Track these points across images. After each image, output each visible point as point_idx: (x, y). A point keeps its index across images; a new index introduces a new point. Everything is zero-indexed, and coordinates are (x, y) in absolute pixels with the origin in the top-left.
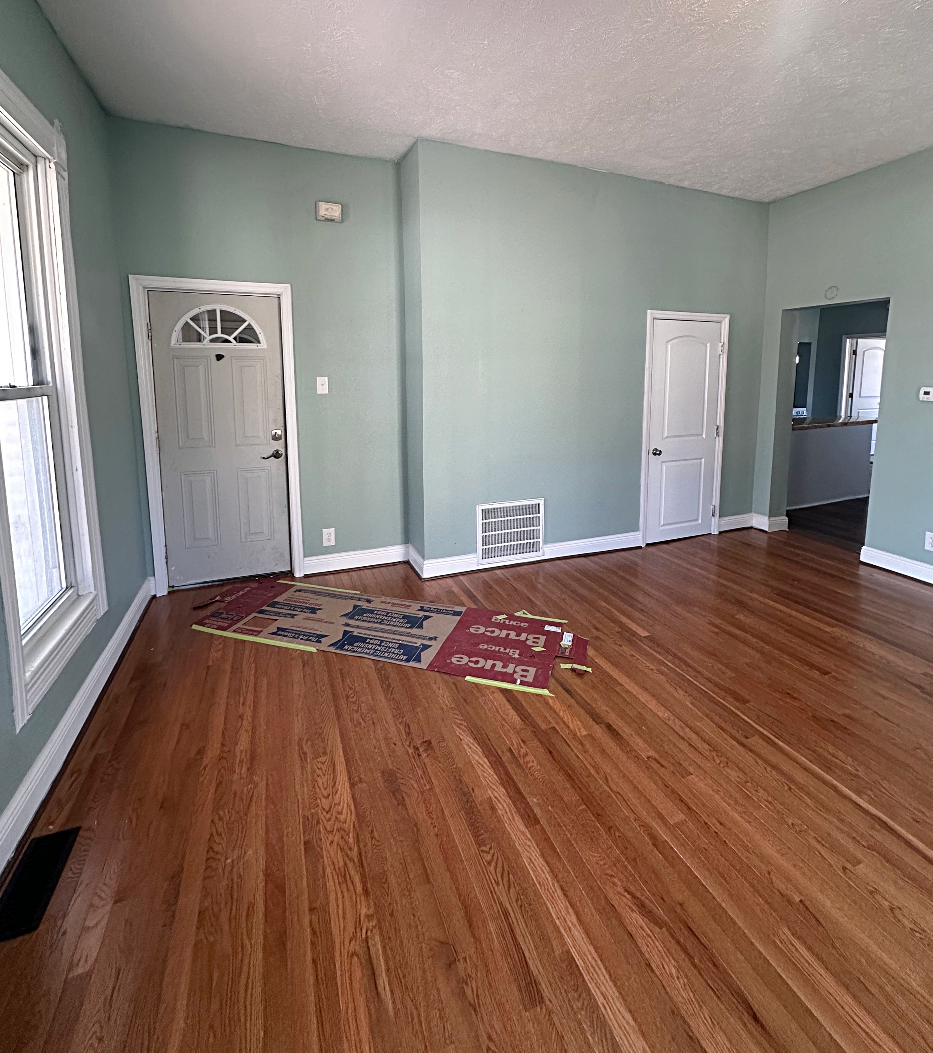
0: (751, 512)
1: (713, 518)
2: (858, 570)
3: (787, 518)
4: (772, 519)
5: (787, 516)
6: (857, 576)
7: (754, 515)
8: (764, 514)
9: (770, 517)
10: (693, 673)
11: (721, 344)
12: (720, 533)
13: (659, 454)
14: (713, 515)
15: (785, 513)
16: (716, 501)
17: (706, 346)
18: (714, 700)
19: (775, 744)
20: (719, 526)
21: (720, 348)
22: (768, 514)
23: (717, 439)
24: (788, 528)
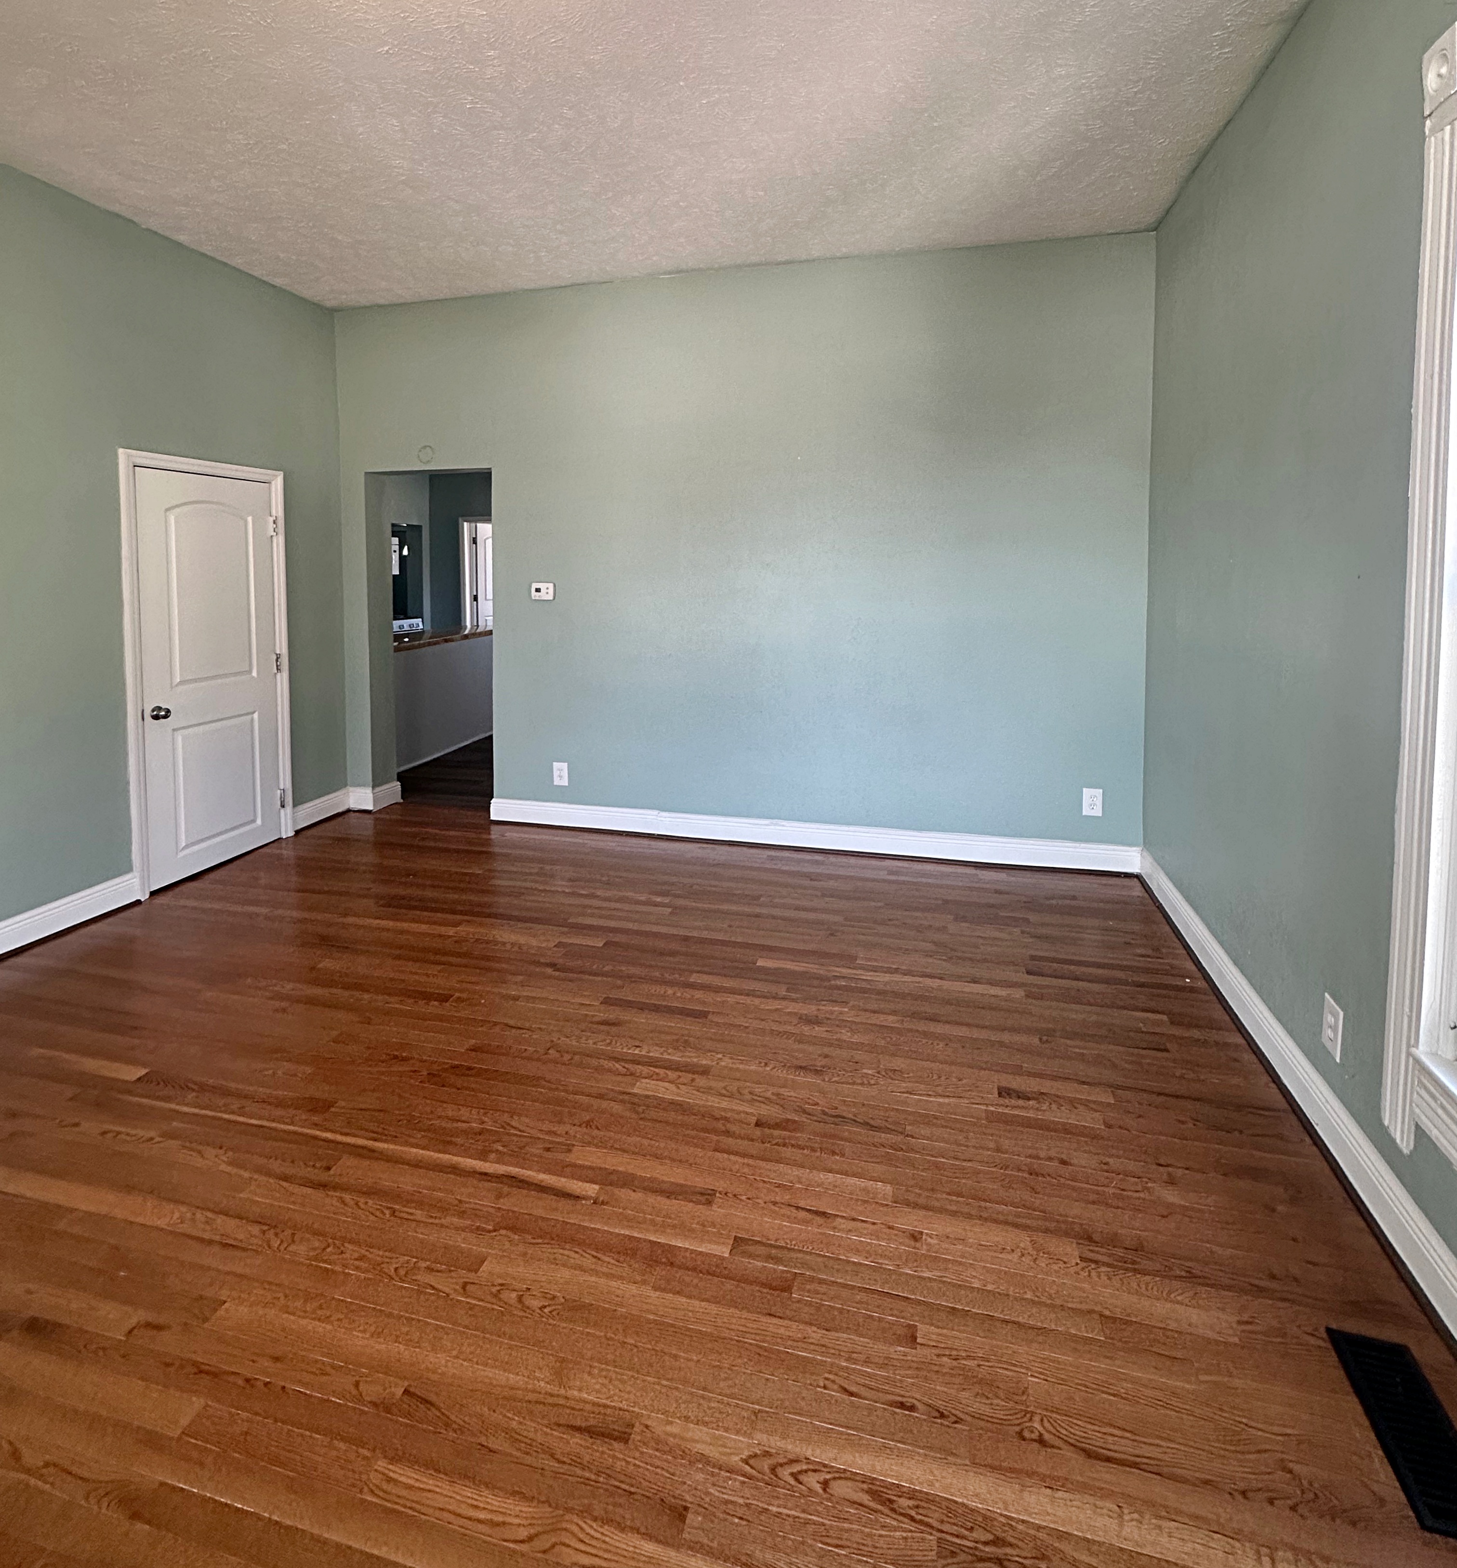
0: (346, 785)
1: (282, 811)
2: (489, 834)
3: (399, 783)
4: (378, 789)
5: (398, 780)
6: (488, 842)
7: (351, 789)
8: (363, 785)
9: (373, 787)
10: (236, 1104)
11: (271, 519)
12: (297, 832)
13: (166, 717)
14: (283, 806)
15: (396, 777)
16: (285, 780)
17: (246, 522)
18: (274, 1134)
19: (372, 1151)
20: (294, 821)
21: (271, 526)
22: (371, 784)
23: (279, 676)
24: (402, 798)
